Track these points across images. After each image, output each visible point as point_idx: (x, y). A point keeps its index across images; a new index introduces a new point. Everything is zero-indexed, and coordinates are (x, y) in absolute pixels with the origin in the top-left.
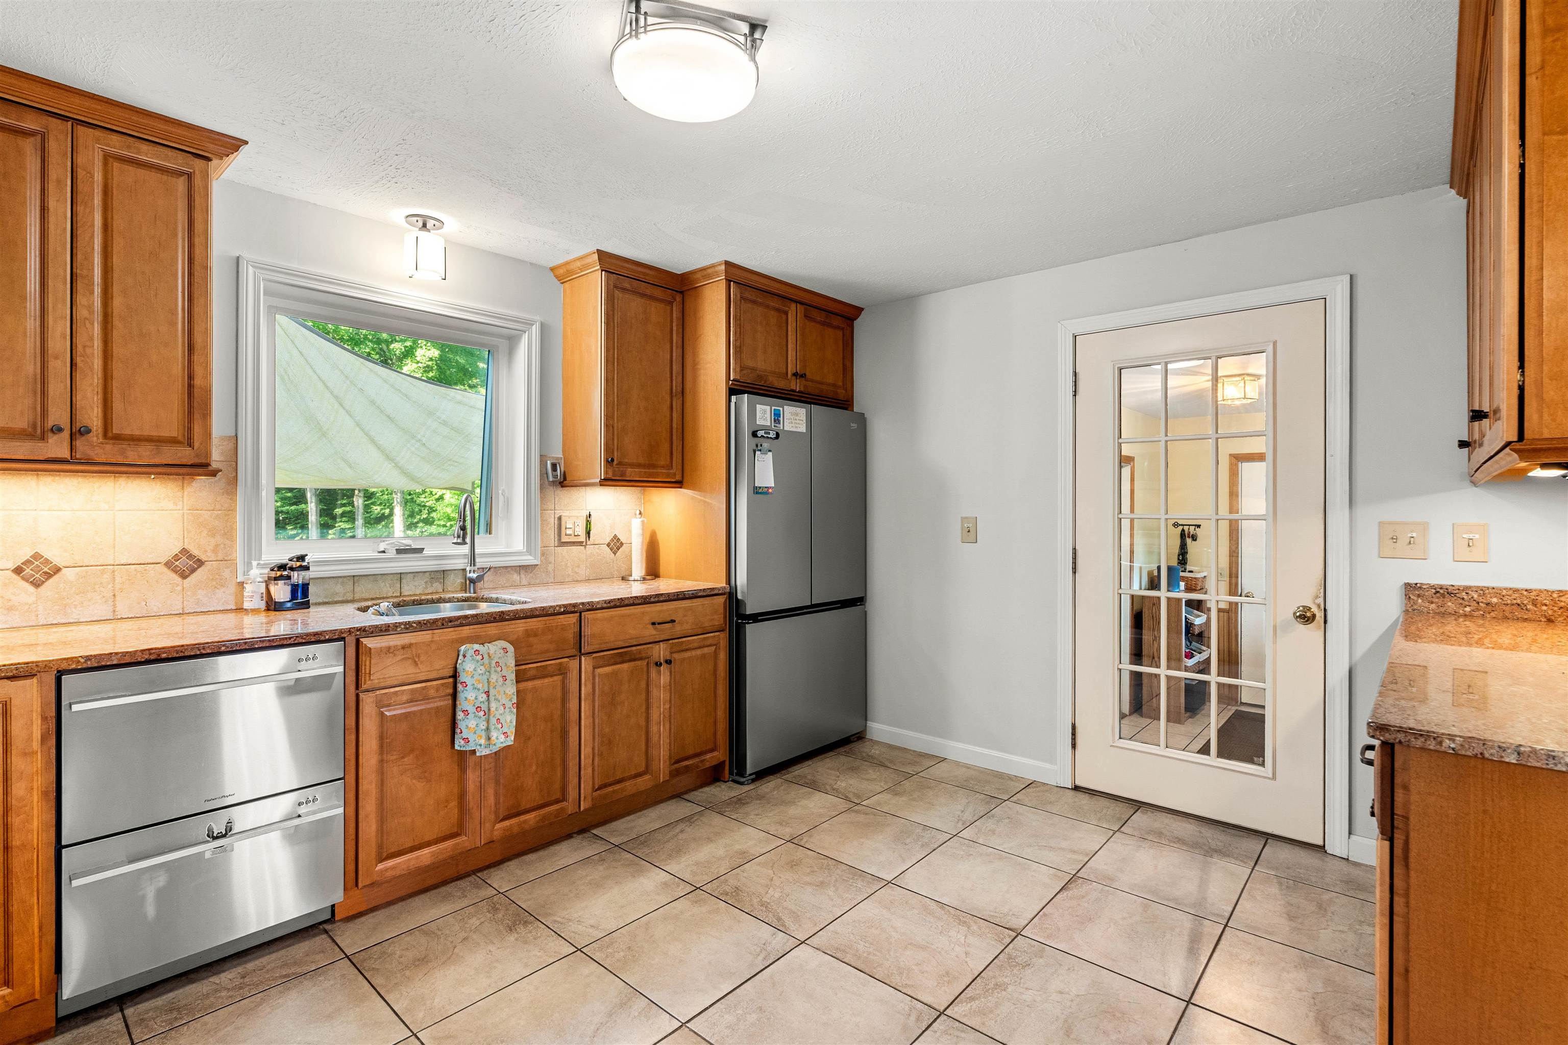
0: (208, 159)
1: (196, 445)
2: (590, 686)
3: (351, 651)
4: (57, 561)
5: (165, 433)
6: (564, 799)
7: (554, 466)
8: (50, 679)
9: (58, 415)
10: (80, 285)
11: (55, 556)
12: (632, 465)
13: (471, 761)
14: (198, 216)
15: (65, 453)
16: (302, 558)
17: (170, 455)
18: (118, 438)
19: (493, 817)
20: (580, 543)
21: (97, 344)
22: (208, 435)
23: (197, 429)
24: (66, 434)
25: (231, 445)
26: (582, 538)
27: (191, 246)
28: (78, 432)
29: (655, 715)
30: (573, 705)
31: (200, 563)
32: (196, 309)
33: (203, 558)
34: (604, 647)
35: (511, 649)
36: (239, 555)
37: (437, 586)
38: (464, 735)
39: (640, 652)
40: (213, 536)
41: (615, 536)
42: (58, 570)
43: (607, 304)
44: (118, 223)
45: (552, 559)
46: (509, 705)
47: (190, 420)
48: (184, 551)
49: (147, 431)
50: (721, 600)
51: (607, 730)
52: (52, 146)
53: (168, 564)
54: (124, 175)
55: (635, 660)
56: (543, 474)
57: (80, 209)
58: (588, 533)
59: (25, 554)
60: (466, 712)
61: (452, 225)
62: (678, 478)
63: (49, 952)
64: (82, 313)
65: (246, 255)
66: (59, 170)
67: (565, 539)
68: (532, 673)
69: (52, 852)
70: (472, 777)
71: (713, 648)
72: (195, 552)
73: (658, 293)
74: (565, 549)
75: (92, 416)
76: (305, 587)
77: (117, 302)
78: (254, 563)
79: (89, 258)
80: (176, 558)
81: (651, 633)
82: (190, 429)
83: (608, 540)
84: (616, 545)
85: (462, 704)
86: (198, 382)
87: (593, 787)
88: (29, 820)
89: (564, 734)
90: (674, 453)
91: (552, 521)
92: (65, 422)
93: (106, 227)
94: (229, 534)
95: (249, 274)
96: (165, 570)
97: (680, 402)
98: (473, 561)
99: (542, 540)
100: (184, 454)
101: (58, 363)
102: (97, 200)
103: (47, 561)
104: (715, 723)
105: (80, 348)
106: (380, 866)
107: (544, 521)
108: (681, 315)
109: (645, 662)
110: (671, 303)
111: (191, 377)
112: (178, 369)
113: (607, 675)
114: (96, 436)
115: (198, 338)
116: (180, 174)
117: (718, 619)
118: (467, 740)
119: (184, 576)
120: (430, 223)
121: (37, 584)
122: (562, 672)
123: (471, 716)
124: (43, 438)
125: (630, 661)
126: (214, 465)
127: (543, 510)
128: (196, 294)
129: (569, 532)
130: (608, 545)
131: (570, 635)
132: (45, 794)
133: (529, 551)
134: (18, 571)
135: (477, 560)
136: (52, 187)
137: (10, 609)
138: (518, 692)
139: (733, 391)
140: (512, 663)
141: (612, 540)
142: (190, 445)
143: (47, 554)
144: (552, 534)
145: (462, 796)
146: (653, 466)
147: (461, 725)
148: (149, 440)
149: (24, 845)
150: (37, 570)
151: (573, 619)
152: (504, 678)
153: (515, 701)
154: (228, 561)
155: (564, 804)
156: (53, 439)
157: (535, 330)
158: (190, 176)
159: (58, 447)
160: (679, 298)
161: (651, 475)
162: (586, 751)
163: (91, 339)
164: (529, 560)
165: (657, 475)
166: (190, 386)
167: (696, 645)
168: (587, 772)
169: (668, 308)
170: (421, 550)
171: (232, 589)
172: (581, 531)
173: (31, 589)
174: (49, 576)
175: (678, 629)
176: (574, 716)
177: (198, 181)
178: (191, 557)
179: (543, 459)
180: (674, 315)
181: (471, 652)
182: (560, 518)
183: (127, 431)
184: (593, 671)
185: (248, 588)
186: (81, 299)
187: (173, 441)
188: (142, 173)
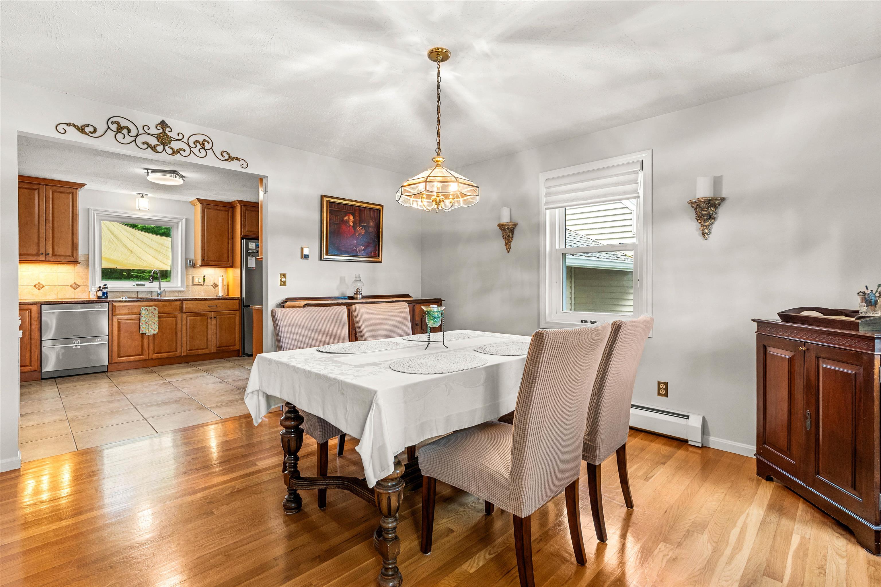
0: (78, 189)
1: (74, 257)
2: (185, 322)
3: (111, 306)
4: (44, 284)
5: (67, 254)
6: (176, 351)
7: (190, 262)
8: (39, 305)
9: (42, 251)
10: (47, 221)
11: (43, 283)
12: (212, 261)
13: (145, 337)
14: (75, 203)
15: (44, 259)
16: (105, 285)
17: (68, 259)
18: (56, 255)
19: (152, 352)
20: (201, 285)
21: (51, 234)
22: (77, 254)
23: (75, 253)
24: (44, 255)
25: (87, 256)
26: (202, 283)
27: (73, 210)
28: (46, 254)
29: (210, 332)
30: (179, 326)
31: (79, 286)
32: (75, 225)
33: (80, 285)
34: (190, 311)
35: (157, 309)
36: (89, 284)
37: (150, 295)
38: (142, 329)
39: (204, 314)
40: (83, 279)
41: (215, 283)
42: (44, 286)
43: (202, 213)
44: (56, 206)
45: (190, 289)
46: (156, 323)
47: (73, 251)
48: (75, 283)
49: (63, 254)
50: (238, 301)
51: (192, 335)
52: (41, 191)
53: (71, 286)
54: (57, 195)
55: (202, 316)
56: (186, 264)
57: (47, 204)
58: (204, 282)
59: (36, 282)
60: (142, 324)
61: (150, 195)
62: (231, 264)
63: (39, 362)
64: (47, 227)
65: (91, 207)
66: (43, 197)
67: (194, 283)
68: (165, 316)
69: (40, 342)
70: (146, 341)
71: (234, 315)
72: (77, 283)
73: (222, 208)
74: (195, 286)
75: (50, 251)
76: (107, 293)
77: (55, 225)
78: (93, 286)
79: (49, 215)
80: (73, 285)
81: (208, 309)
82: (73, 253)
83: (212, 284)
84: (215, 286)
85: (142, 322)
86: (75, 242)
87: (187, 349)
88: (35, 334)
89: (176, 334)
90: (229, 257)
91: (190, 278)
92: (44, 252)
93: (53, 208)
94: (87, 279)
95: (92, 212)
96: (70, 287)
97: (231, 242)
98: (160, 288)
99: (186, 283)
100: (72, 259)
101: (42, 239)
102: (51, 202)
103: (41, 284)
104: (235, 338)
105: (47, 236)
106: (118, 359)
107: (187, 278)
108: (232, 214)
109: (206, 317)
110: (228, 211)
111: (73, 241)
112: (70, 239)
113: (192, 319)
114: (50, 255)
115: (75, 231)
116: (70, 193)
117: (236, 307)
118: (143, 331)
119: (75, 289)
120: (144, 195)
121: (39, 289)
122: (176, 317)
123: (144, 324)
124: (39, 256)
125: (200, 316)
126: (80, 261)
127: (186, 274)
128: (74, 221)
129: (196, 281)
130: (212, 286)
131: (178, 307)
132: (38, 329)
133: (182, 286)
134: (35, 286)
135: (161, 288)
136: (41, 201)
137: (33, 295)
138: (159, 321)
139: (242, 238)
140: (157, 312)
141: (214, 284)
142: (73, 257)
143: (41, 283)
144: (190, 282)
145: (143, 346)
146: (221, 261)
147: (141, 326)
148: (63, 256)
149: (34, 339)
150: (39, 286)
151: (179, 303)
152: (155, 316)
153: (158, 322)
154: (87, 286)
155: (176, 353)
156: (41, 256)
157: (184, 221)
158: (73, 193)
159: (42, 258)
160: (231, 209)
161: (219, 264)
162: (184, 339)
163: (49, 233)
164: (182, 289)
165: (222, 264)
166: (73, 243)
167: (227, 314)
168: (184, 345)
169: (227, 213)
170: (144, 285)
171: (88, 293)
172: (201, 281)
173: (38, 290)
174: (42, 288)
175: (219, 309)
176: (180, 329)
177: (74, 195)
178: (76, 284)
179: (186, 259)
180: (229, 215)
181: (144, 309)
182: (193, 277)
183: (58, 254)
184: (187, 318)
185: (91, 292)
186: (47, 225)
187: (69, 256)
188: (61, 194)
